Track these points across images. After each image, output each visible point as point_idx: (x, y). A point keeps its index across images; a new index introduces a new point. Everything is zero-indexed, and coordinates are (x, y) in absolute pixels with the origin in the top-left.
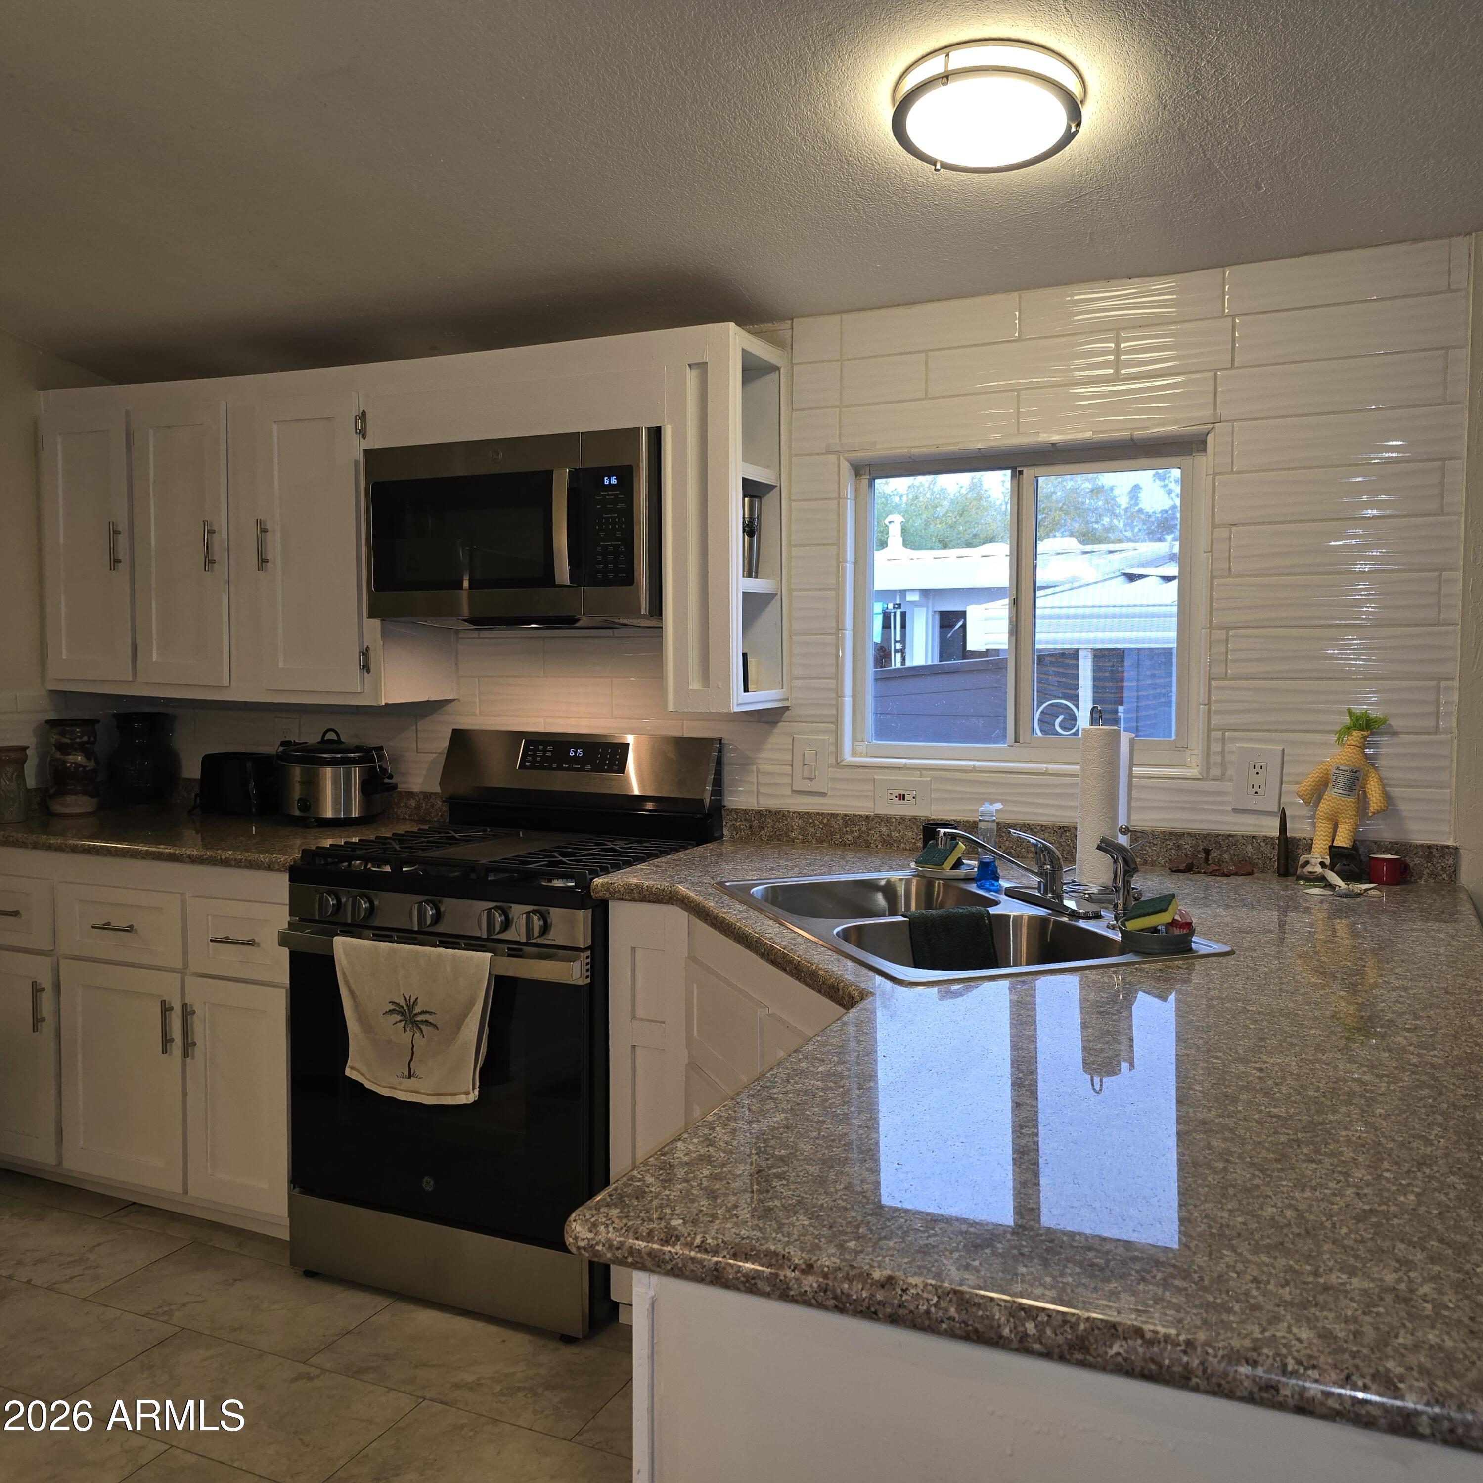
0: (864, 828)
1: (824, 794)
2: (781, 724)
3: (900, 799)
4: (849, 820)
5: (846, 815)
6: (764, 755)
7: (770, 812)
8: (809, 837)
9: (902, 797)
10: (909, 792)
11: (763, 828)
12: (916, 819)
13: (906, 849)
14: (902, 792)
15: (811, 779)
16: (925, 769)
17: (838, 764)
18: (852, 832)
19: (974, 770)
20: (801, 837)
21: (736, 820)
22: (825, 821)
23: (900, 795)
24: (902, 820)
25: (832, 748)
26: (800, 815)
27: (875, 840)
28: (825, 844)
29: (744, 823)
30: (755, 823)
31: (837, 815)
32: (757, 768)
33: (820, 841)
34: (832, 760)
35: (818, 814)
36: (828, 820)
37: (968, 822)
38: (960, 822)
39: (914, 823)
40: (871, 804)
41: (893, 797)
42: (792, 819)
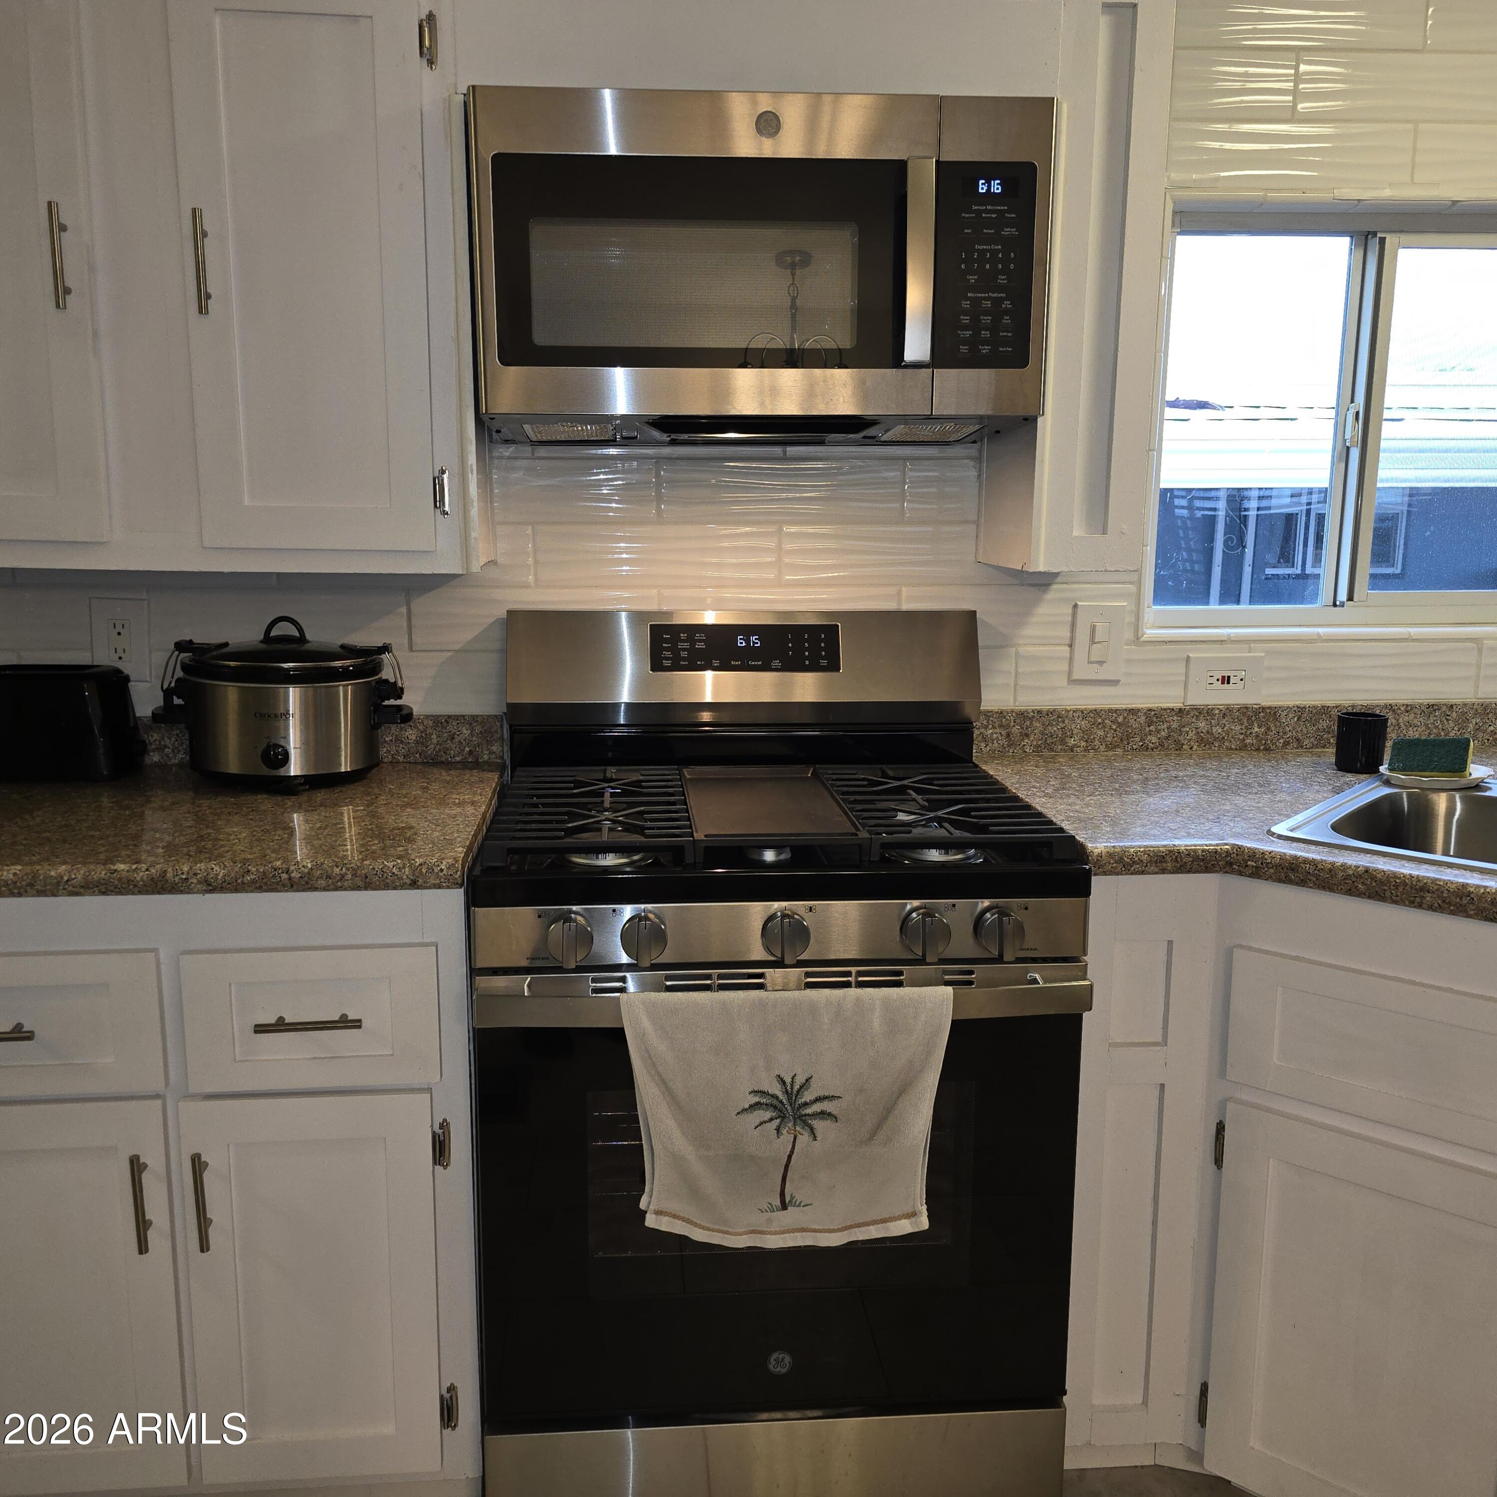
0: (1175, 725)
1: (1114, 683)
2: (1054, 587)
3: (1223, 683)
4: (1154, 716)
5: (1150, 710)
6: (1029, 631)
7: (1039, 712)
8: (1097, 742)
9: (1226, 680)
10: (1235, 673)
11: (1027, 736)
12: (1247, 708)
13: (1231, 749)
14: (1226, 674)
15: (1101, 663)
16: (1254, 641)
17: (1137, 639)
18: (1158, 731)
19: (1319, 639)
20: (1083, 744)
21: (986, 727)
22: (1120, 719)
23: (1223, 677)
24: (1227, 711)
25: (1129, 619)
26: (1084, 714)
27: (1189, 740)
28: (1119, 751)
29: (998, 730)
30: (1016, 730)
31: (1139, 710)
32: (1017, 653)
33: (1111, 747)
34: (1129, 635)
35: (1110, 710)
36: (1125, 718)
37: (1315, 707)
38: (1305, 708)
39: (1244, 714)
40: (1179, 692)
41: (1214, 680)
42: (1073, 720)
